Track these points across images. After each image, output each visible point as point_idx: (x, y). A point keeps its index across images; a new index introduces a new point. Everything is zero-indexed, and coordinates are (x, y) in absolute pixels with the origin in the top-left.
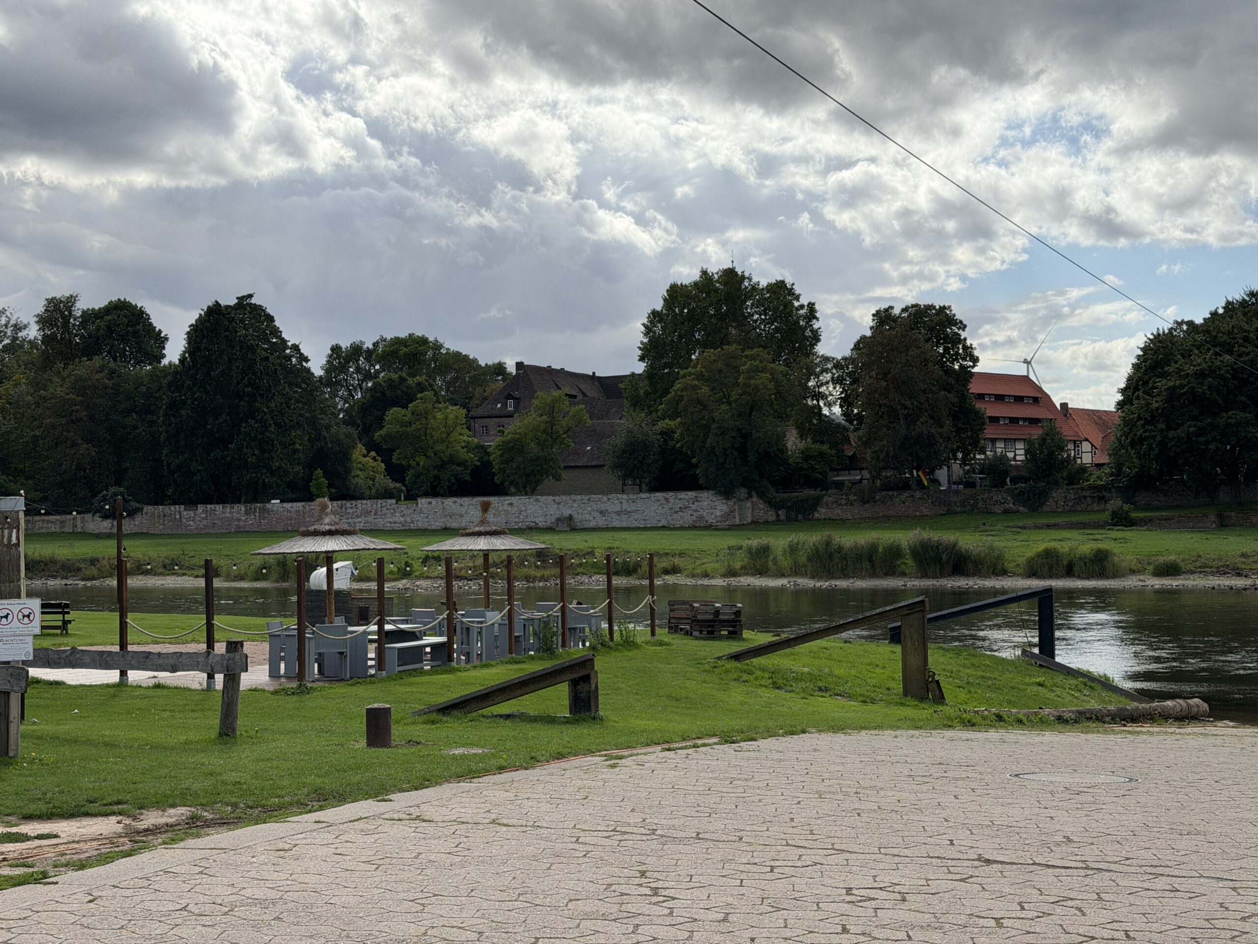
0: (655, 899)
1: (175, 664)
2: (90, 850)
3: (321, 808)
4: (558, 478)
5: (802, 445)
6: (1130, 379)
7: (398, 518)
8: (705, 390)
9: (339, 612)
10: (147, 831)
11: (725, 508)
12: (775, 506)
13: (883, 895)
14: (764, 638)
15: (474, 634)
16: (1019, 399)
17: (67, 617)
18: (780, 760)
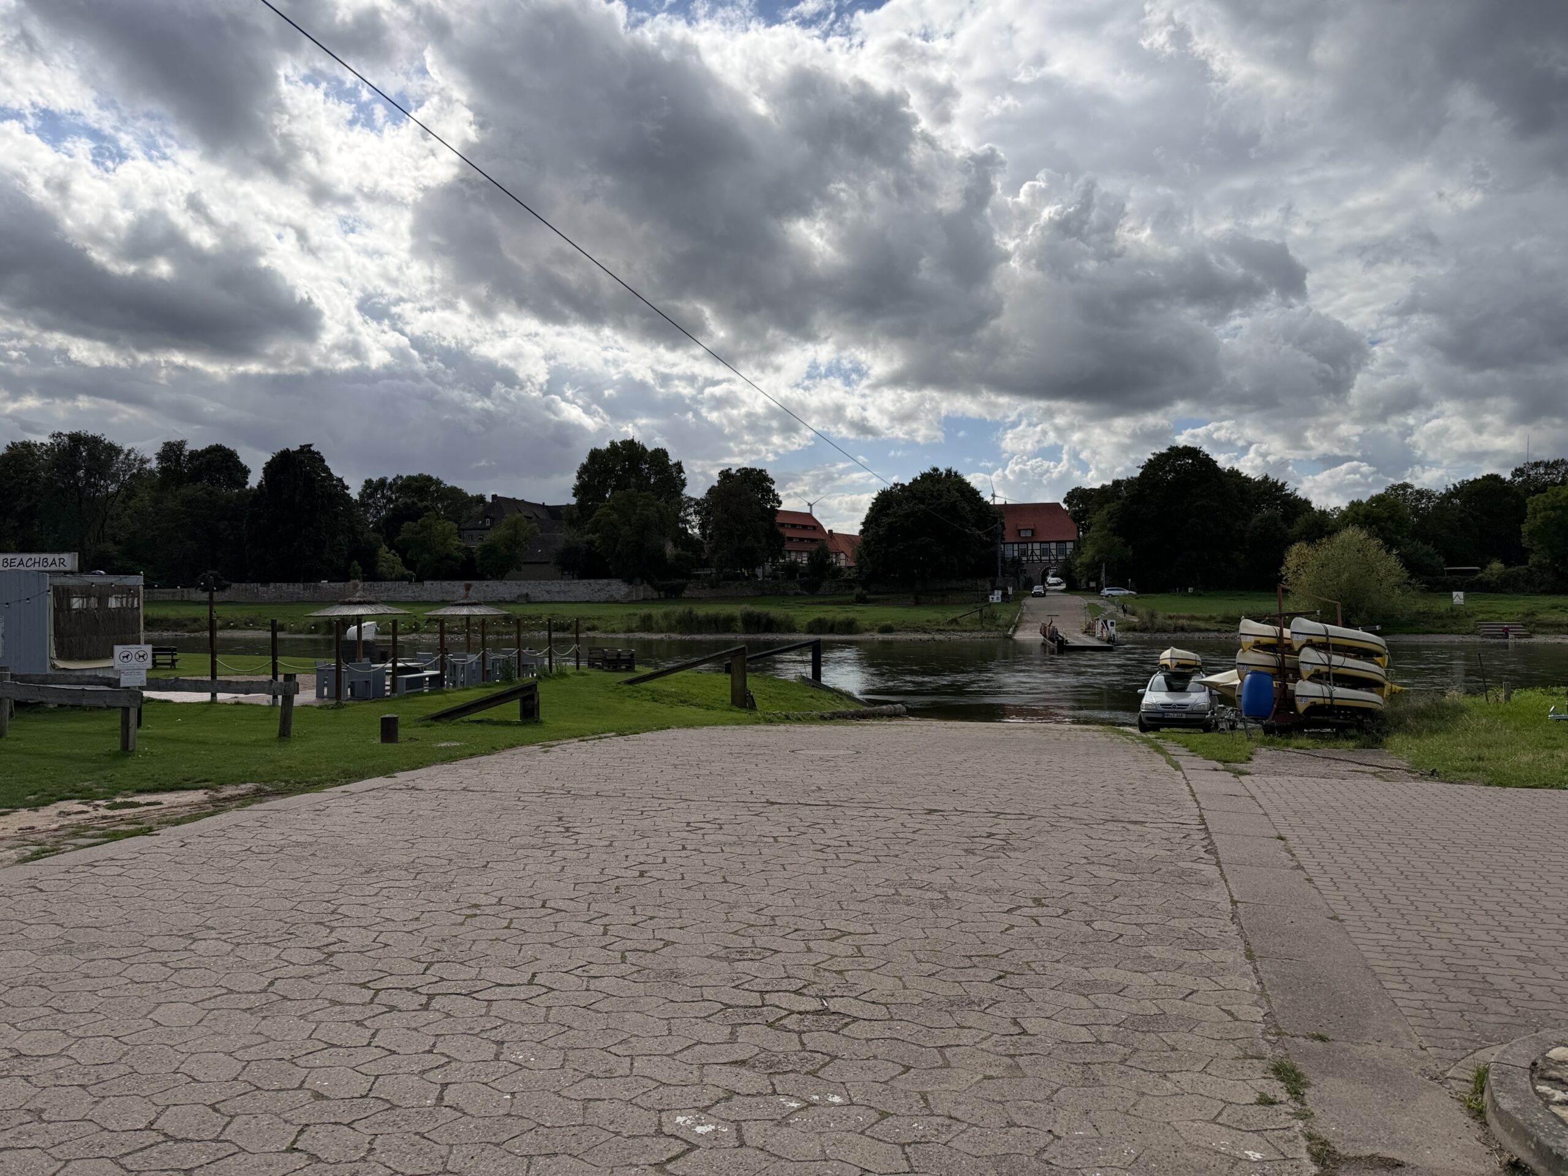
0: (567, 834)
1: (248, 688)
2: (185, 812)
3: (347, 783)
4: (519, 569)
5: (675, 552)
6: (867, 517)
7: (410, 594)
8: (615, 516)
9: (366, 655)
10: (225, 799)
11: (627, 590)
12: (657, 588)
13: (709, 825)
14: (650, 670)
15: (459, 669)
16: (805, 527)
17: (175, 657)
18: (652, 746)
